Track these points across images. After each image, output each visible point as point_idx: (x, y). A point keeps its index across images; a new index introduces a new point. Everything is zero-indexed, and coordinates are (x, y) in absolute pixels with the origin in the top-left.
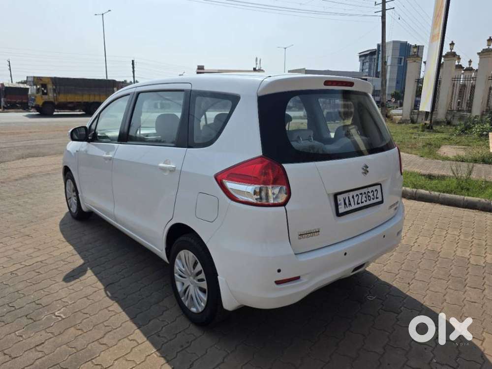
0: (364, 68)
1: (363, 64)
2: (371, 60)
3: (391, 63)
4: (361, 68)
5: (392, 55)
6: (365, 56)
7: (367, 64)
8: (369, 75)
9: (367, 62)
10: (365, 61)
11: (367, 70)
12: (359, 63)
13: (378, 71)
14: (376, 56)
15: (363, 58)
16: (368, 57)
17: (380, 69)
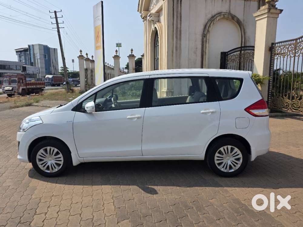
0: (21, 59)
1: (20, 57)
2: (25, 54)
3: (40, 58)
4: (19, 59)
5: (40, 53)
6: (21, 51)
7: (23, 57)
8: (26, 64)
9: (23, 56)
10: (21, 55)
11: (24, 61)
12: (17, 56)
13: (32, 62)
14: (28, 53)
15: (20, 53)
16: (23, 53)
17: (32, 61)
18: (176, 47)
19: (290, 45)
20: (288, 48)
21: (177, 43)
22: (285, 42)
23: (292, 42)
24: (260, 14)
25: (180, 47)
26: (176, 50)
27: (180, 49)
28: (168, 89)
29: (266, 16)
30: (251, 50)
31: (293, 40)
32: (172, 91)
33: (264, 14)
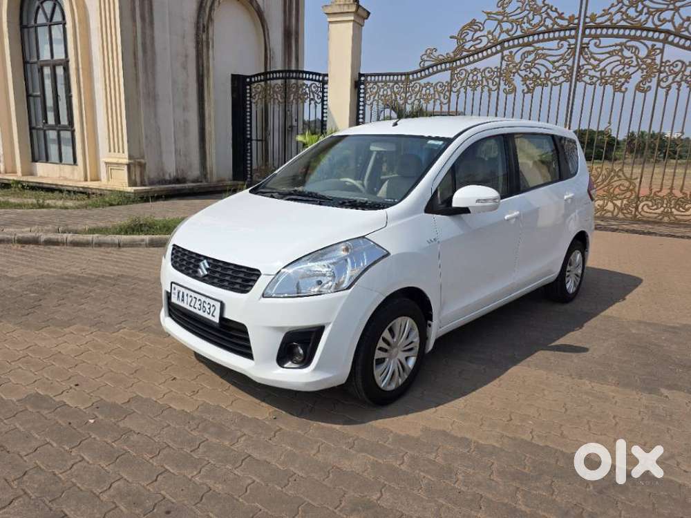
18: (144, 44)
19: (396, 82)
20: (393, 86)
21: (144, 33)
22: (386, 75)
23: (400, 77)
24: (339, 11)
25: (153, 44)
26: (145, 51)
27: (154, 53)
28: (130, 157)
29: (352, 18)
30: (312, 80)
31: (401, 74)
32: (142, 161)
33: (348, 12)
